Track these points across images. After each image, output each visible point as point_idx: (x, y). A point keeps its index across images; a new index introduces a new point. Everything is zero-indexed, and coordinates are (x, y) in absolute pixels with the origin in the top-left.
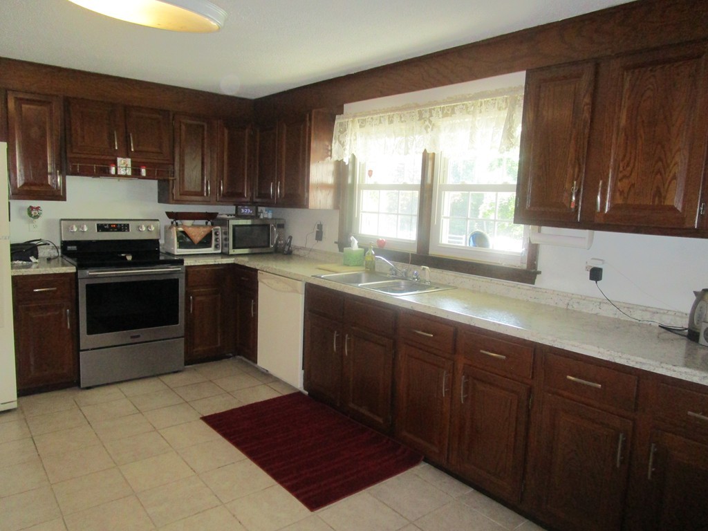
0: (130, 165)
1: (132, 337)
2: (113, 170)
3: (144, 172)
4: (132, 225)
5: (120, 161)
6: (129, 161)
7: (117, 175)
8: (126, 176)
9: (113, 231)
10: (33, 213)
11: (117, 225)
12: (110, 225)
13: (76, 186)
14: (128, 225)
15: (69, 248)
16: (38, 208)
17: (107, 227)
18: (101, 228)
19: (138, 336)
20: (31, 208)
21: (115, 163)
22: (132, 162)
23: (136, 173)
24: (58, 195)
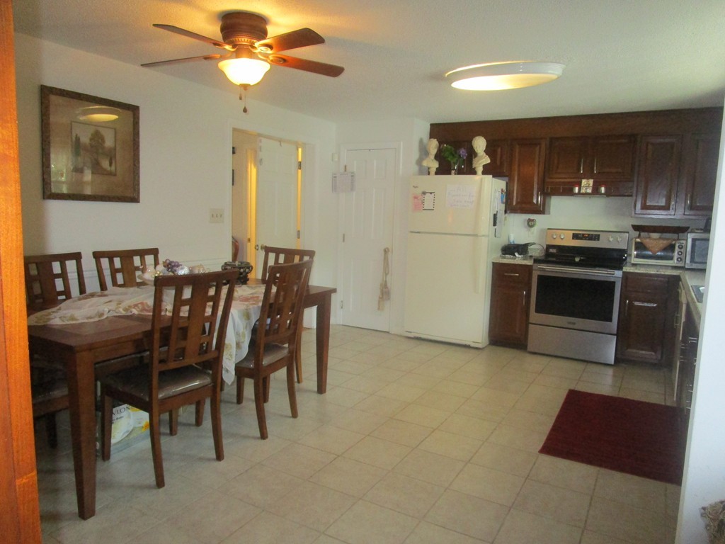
0: (591, 185)
1: (570, 323)
2: (576, 190)
3: (603, 190)
4: (602, 236)
5: (584, 182)
6: (591, 182)
7: (579, 193)
8: (586, 194)
9: (585, 239)
10: (530, 223)
11: (589, 235)
12: (583, 234)
13: (556, 203)
14: (599, 235)
15: (551, 250)
16: (533, 220)
17: (581, 236)
18: (576, 237)
19: (574, 324)
20: (530, 220)
21: (579, 184)
22: (594, 182)
23: (596, 191)
24: (540, 210)
